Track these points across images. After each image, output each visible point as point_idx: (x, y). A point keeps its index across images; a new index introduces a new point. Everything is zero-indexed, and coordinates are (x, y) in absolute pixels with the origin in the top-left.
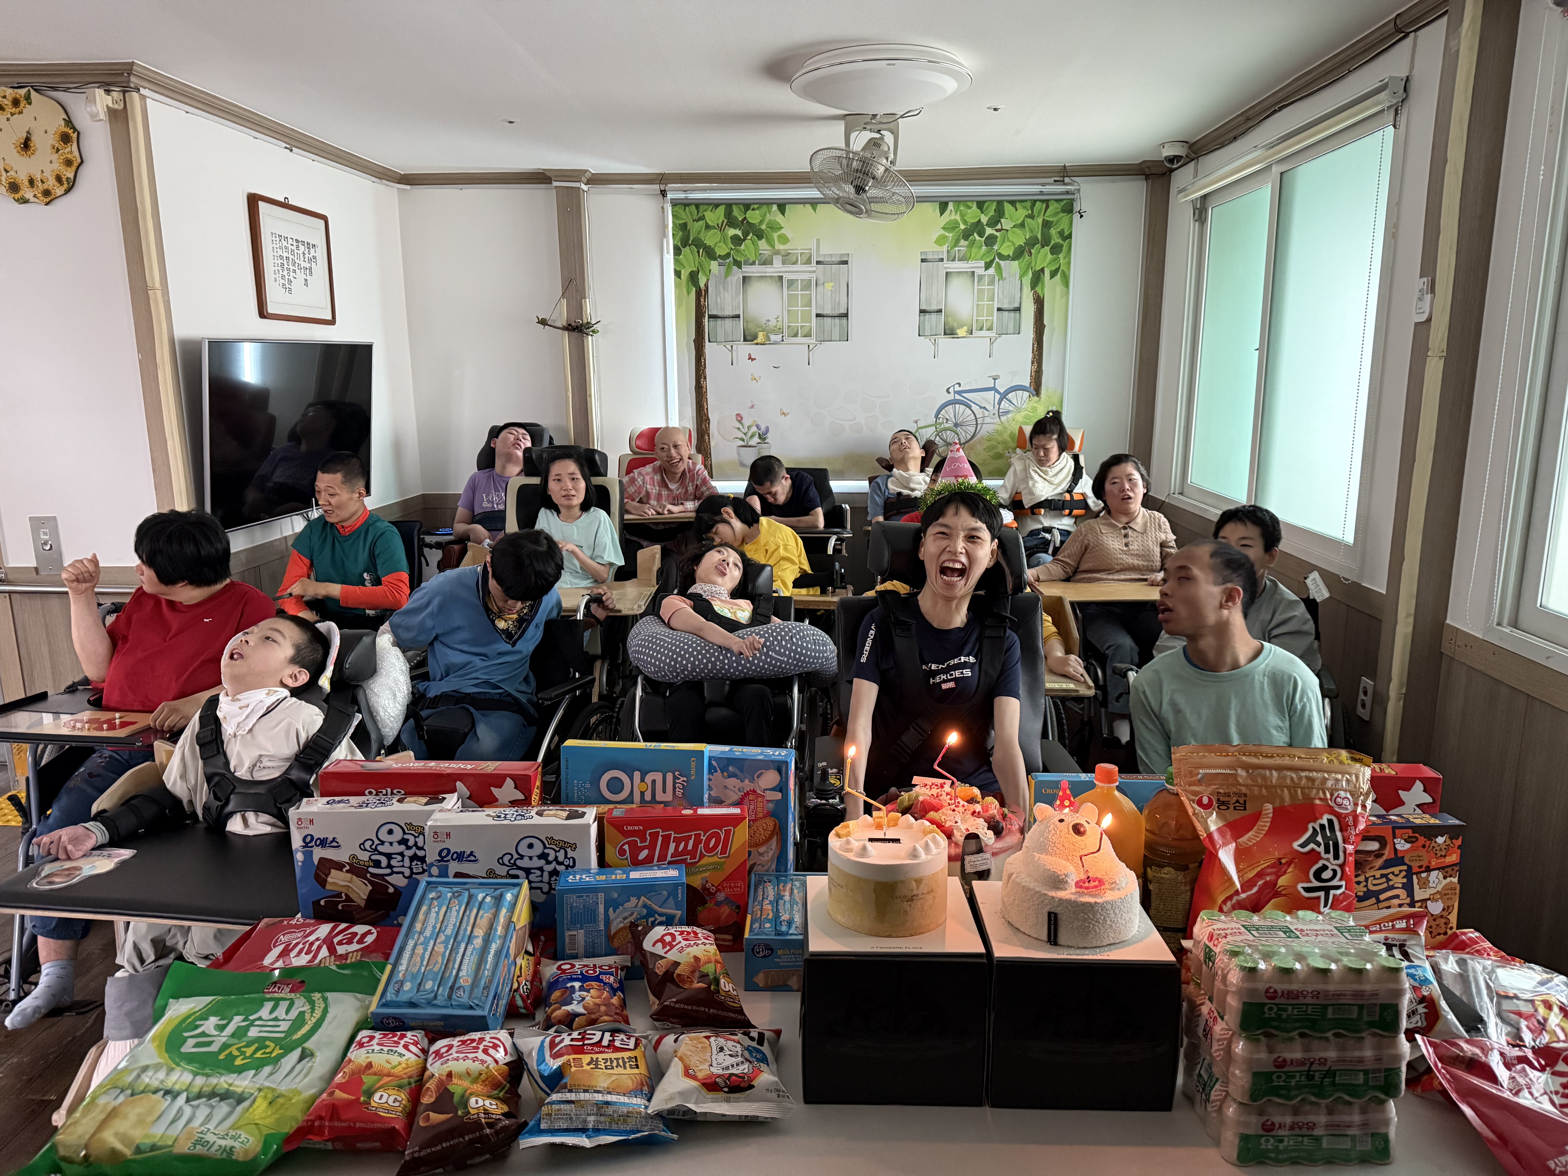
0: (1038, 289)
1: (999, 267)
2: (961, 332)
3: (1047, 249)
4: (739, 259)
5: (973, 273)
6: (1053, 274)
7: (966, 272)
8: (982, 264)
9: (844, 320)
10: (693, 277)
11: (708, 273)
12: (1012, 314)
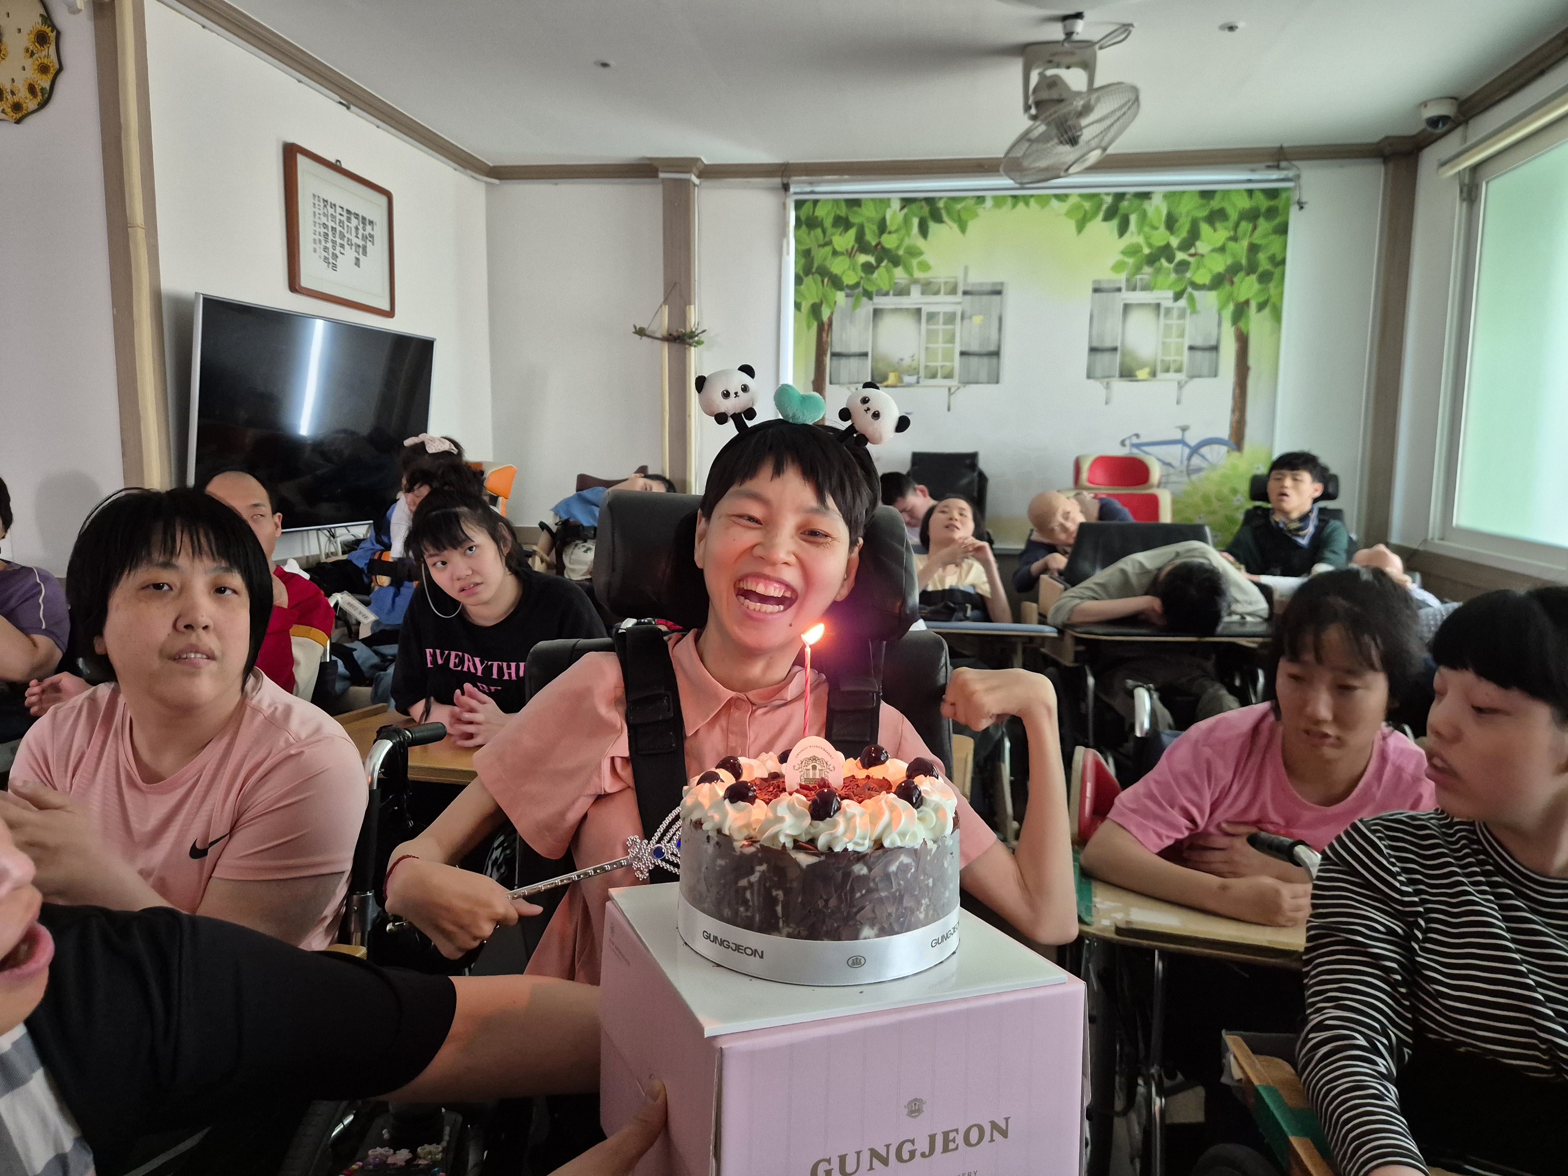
0: (1241, 324)
1: (1191, 299)
2: (1142, 374)
3: (1253, 278)
4: (870, 288)
5: (1158, 306)
6: (1261, 307)
7: (1149, 305)
8: (1170, 294)
9: (994, 360)
10: (815, 310)
11: (832, 304)
12: (1207, 355)
